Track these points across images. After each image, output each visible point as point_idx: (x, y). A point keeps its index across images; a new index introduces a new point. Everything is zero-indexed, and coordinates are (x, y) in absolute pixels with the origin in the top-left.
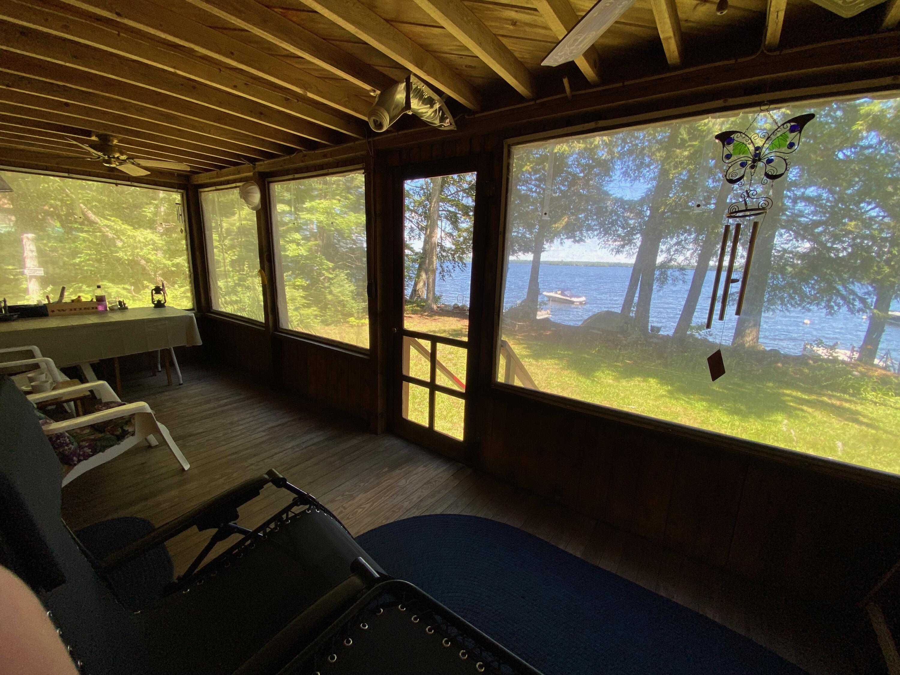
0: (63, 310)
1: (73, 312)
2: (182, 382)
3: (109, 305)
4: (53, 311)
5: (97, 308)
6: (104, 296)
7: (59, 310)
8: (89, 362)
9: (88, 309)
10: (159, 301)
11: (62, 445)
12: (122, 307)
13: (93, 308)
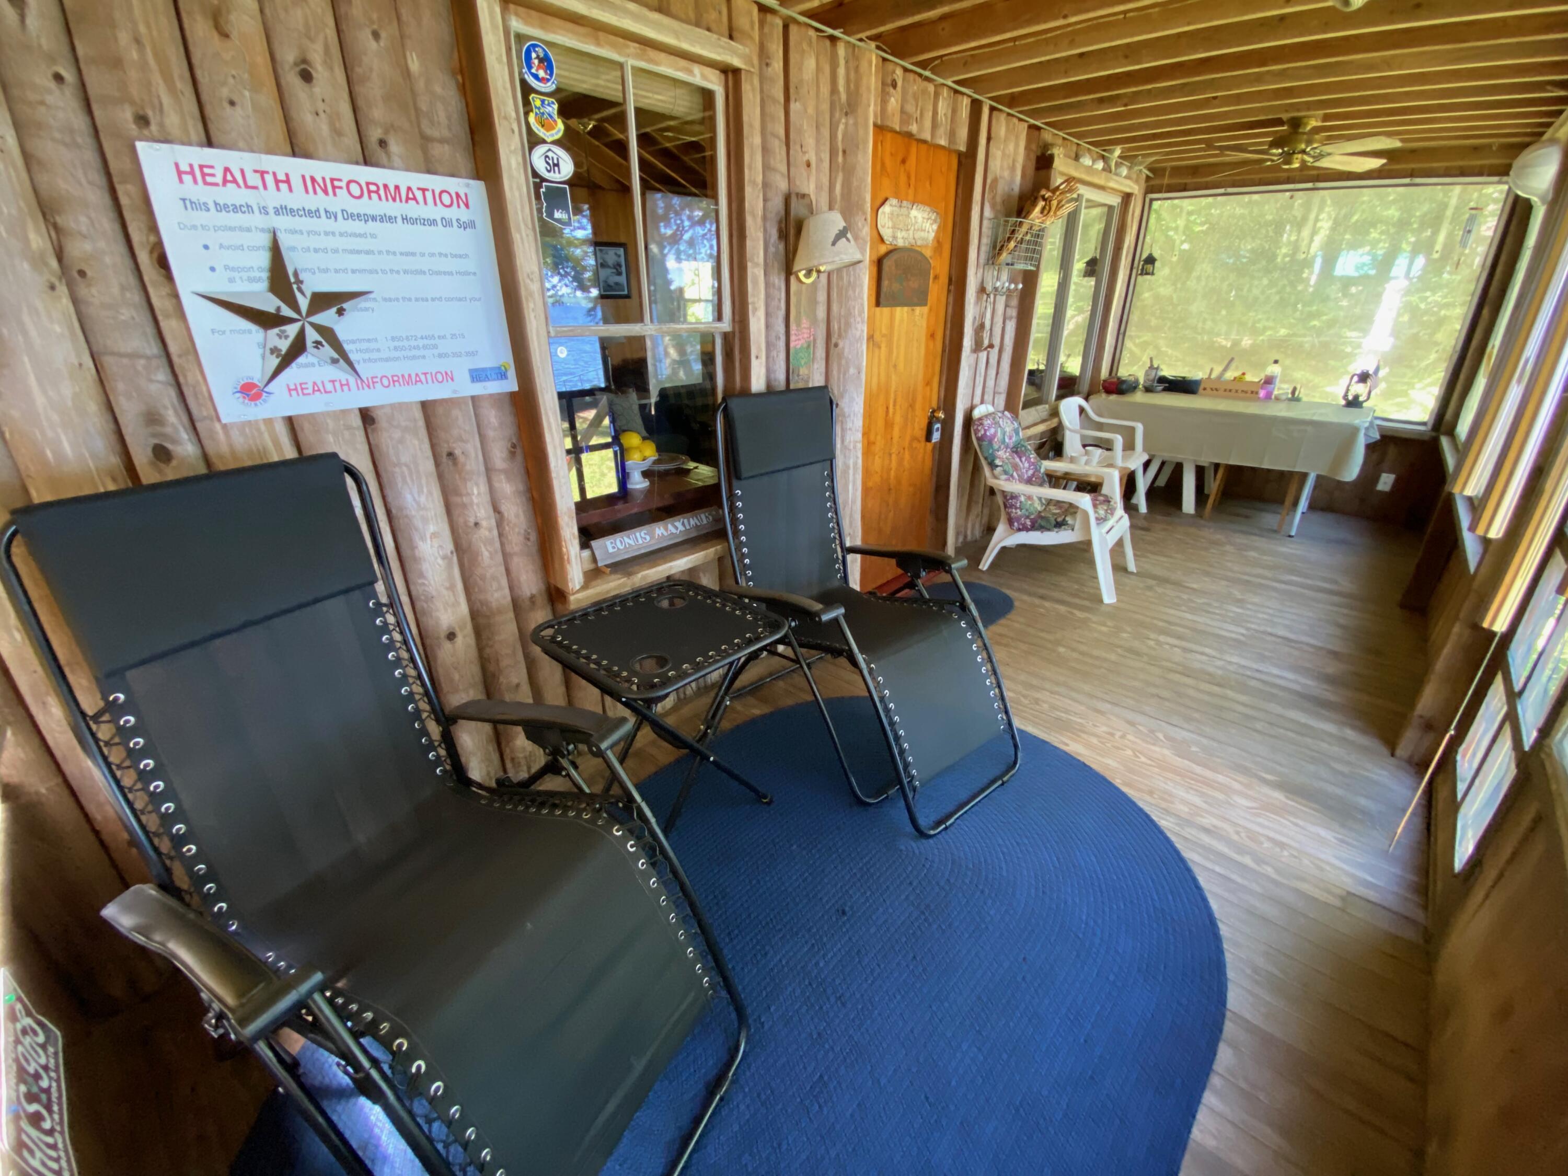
0: (1217, 390)
1: (1227, 393)
2: (1293, 533)
3: (1276, 392)
4: (1205, 389)
5: (1257, 393)
6: (1276, 377)
7: (1212, 389)
8: (1195, 461)
9: (1246, 392)
10: (1356, 397)
11: (1012, 506)
12: (1294, 398)
13: (1252, 392)
